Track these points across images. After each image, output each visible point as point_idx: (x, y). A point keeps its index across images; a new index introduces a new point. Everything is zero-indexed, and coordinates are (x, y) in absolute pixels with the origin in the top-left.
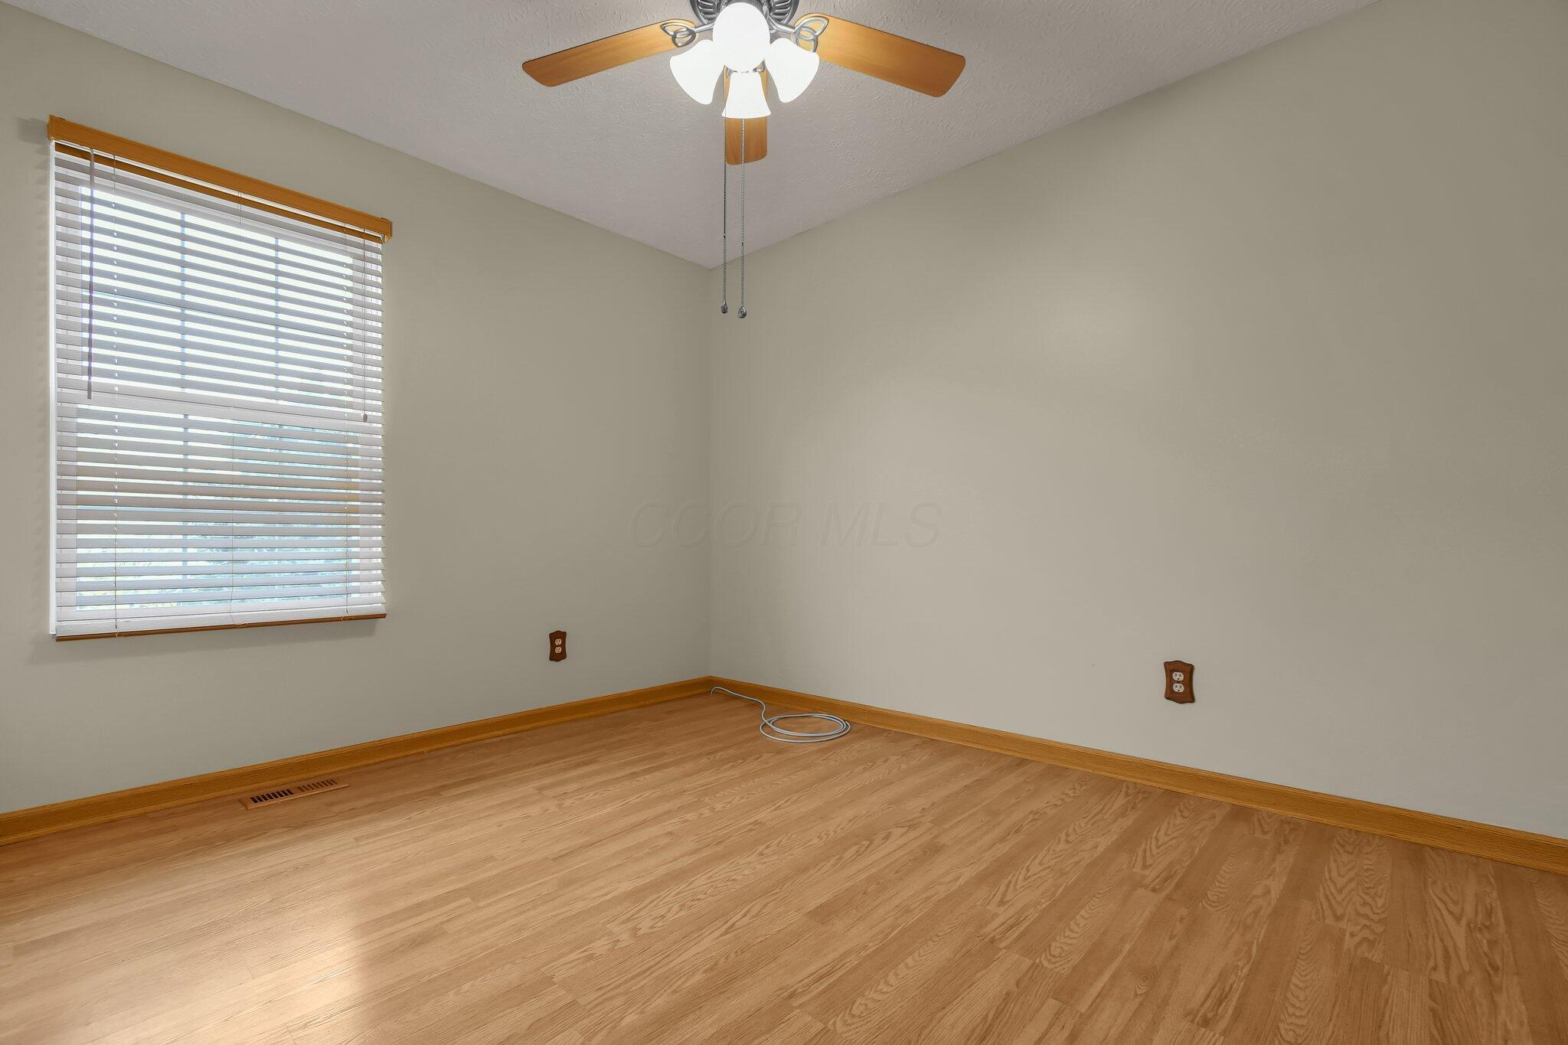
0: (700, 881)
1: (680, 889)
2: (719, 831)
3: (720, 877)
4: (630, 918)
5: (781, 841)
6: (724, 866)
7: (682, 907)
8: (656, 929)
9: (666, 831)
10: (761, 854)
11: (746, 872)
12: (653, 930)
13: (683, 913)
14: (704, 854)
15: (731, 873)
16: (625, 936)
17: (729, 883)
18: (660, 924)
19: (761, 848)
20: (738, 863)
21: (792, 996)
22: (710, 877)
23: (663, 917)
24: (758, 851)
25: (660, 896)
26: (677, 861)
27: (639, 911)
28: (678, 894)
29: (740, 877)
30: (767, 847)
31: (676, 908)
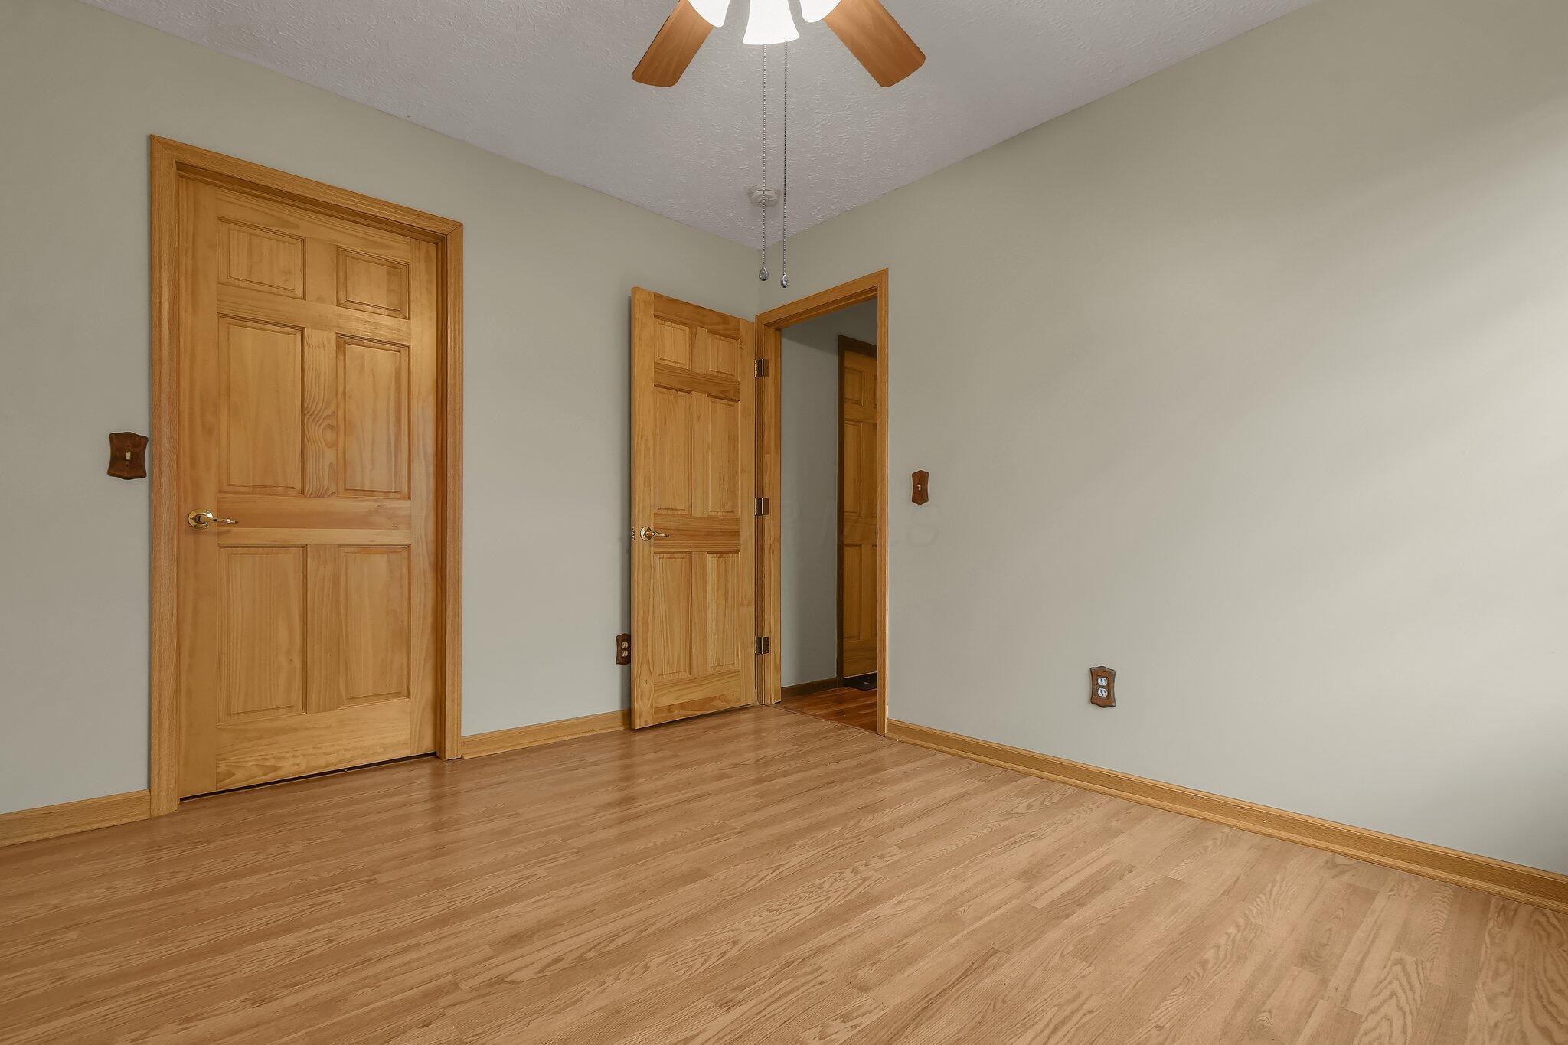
0: (806, 911)
1: (826, 904)
2: (789, 988)
3: (785, 914)
4: (864, 882)
5: (702, 964)
6: (781, 929)
7: (820, 887)
8: (839, 871)
9: (871, 994)
10: (735, 943)
11: (757, 919)
12: (841, 871)
13: (819, 882)
14: (806, 948)
15: (775, 918)
16: (862, 868)
17: (776, 907)
18: (837, 874)
19: (733, 953)
20: (766, 931)
21: (739, 833)
22: (797, 915)
23: (836, 880)
24: (737, 947)
25: (845, 897)
26: (838, 938)
27: (859, 886)
28: (828, 899)
29: (764, 914)
30: (724, 954)
31: (826, 886)
